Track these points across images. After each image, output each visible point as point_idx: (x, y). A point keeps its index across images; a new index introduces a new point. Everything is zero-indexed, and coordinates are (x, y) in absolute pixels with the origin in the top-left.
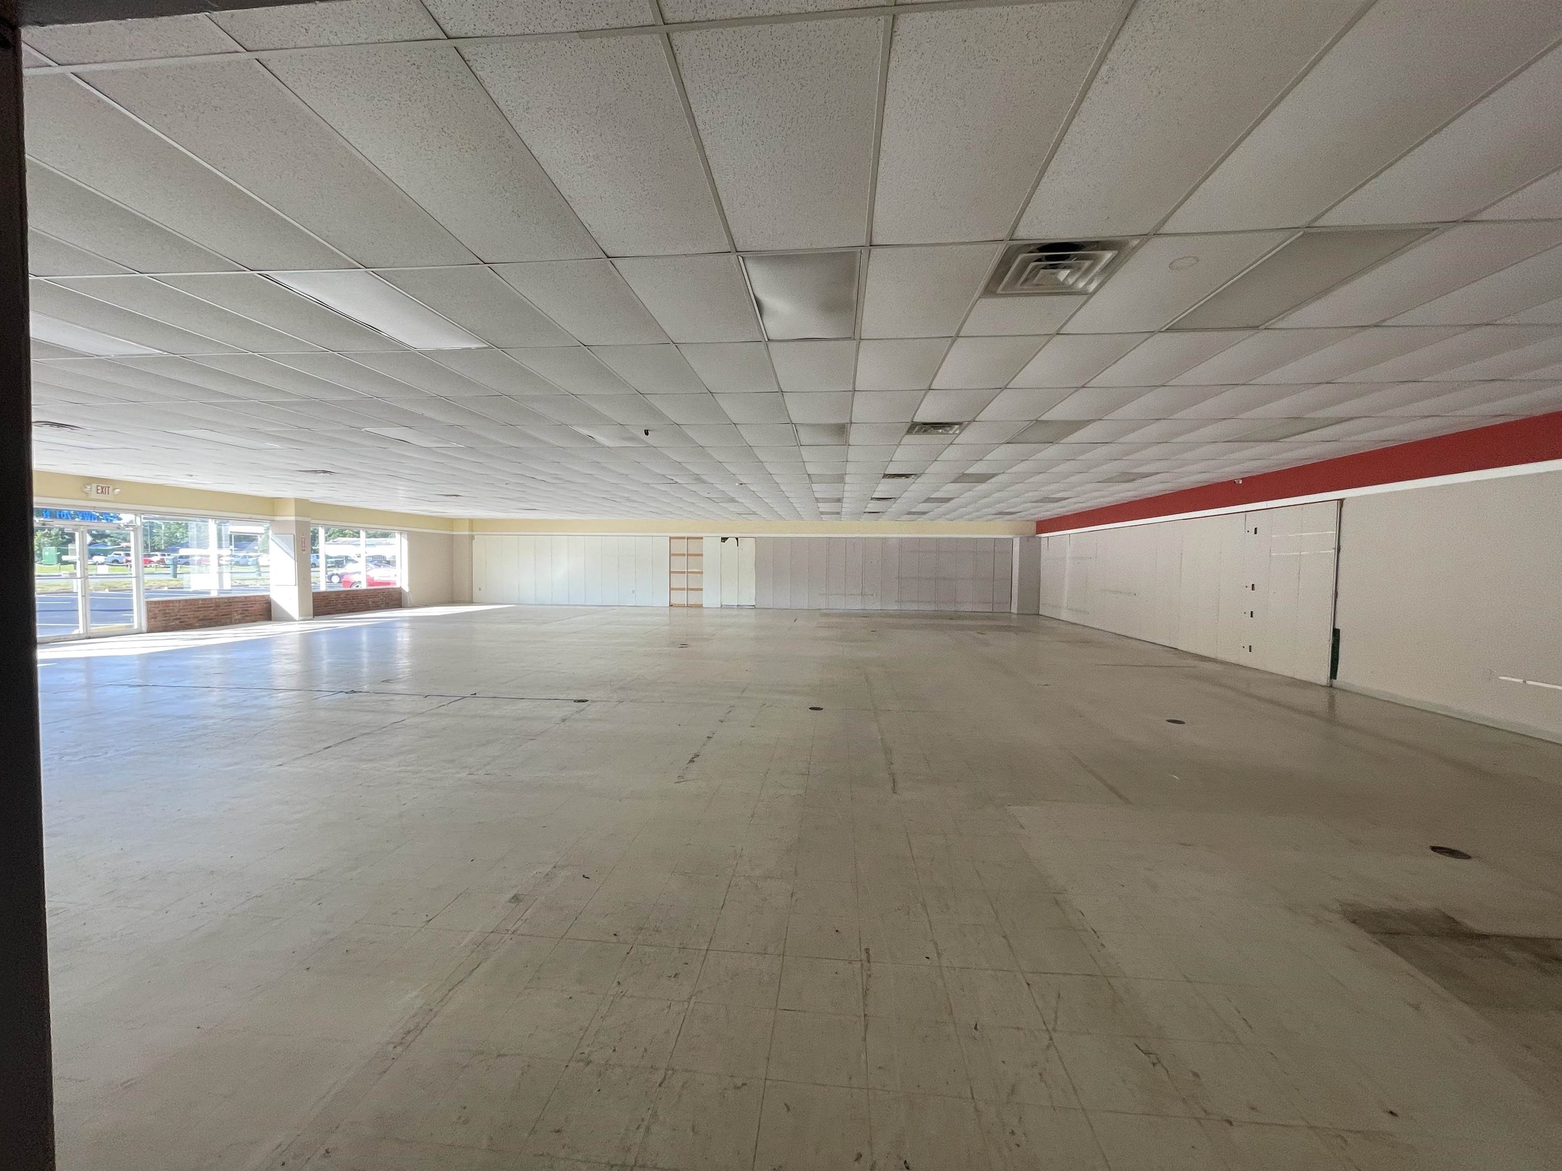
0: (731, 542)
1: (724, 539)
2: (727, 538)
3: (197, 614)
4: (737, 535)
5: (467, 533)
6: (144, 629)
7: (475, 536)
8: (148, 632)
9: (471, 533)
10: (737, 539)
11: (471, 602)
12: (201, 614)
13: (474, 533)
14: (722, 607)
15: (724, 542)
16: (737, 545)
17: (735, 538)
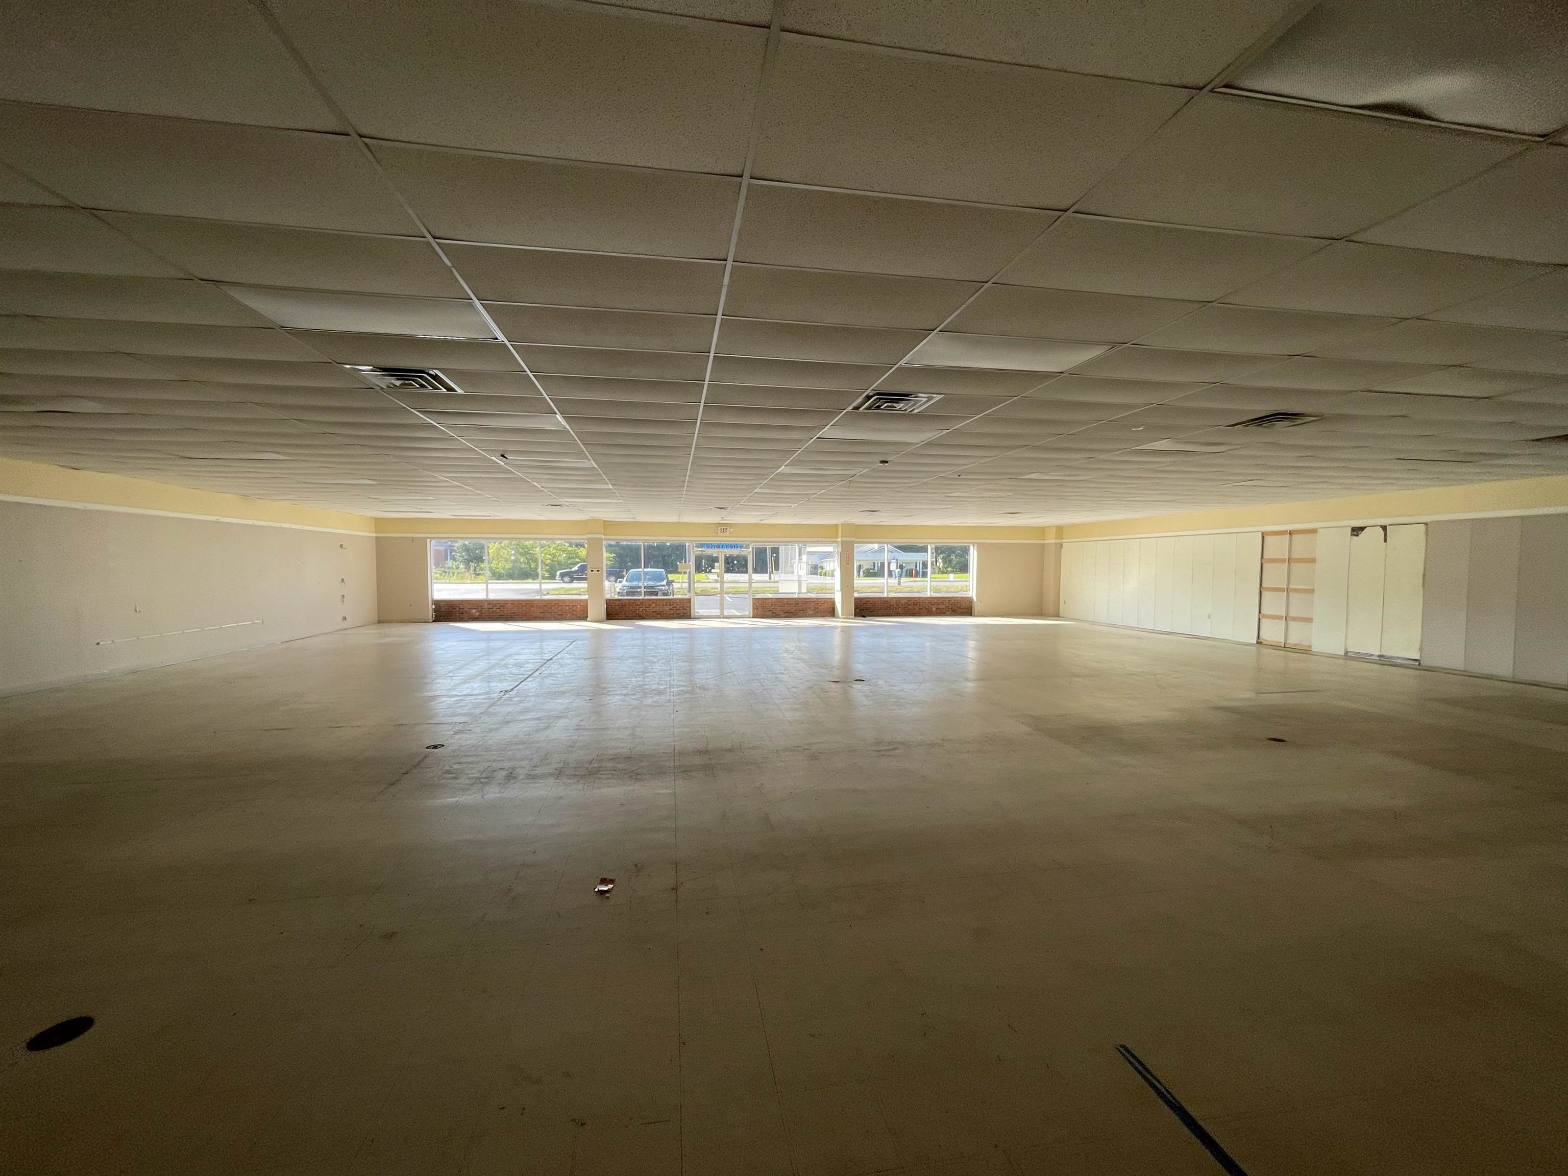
0: (1372, 535)
1: (1357, 531)
2: (1362, 529)
3: (783, 608)
4: (1384, 522)
5: (1053, 541)
6: (751, 616)
7: (1064, 544)
8: (753, 617)
9: (1058, 541)
10: (1384, 528)
11: (1057, 615)
12: (786, 608)
13: (1063, 541)
14: (1349, 654)
15: (1357, 535)
16: (1385, 541)
17: (1379, 527)
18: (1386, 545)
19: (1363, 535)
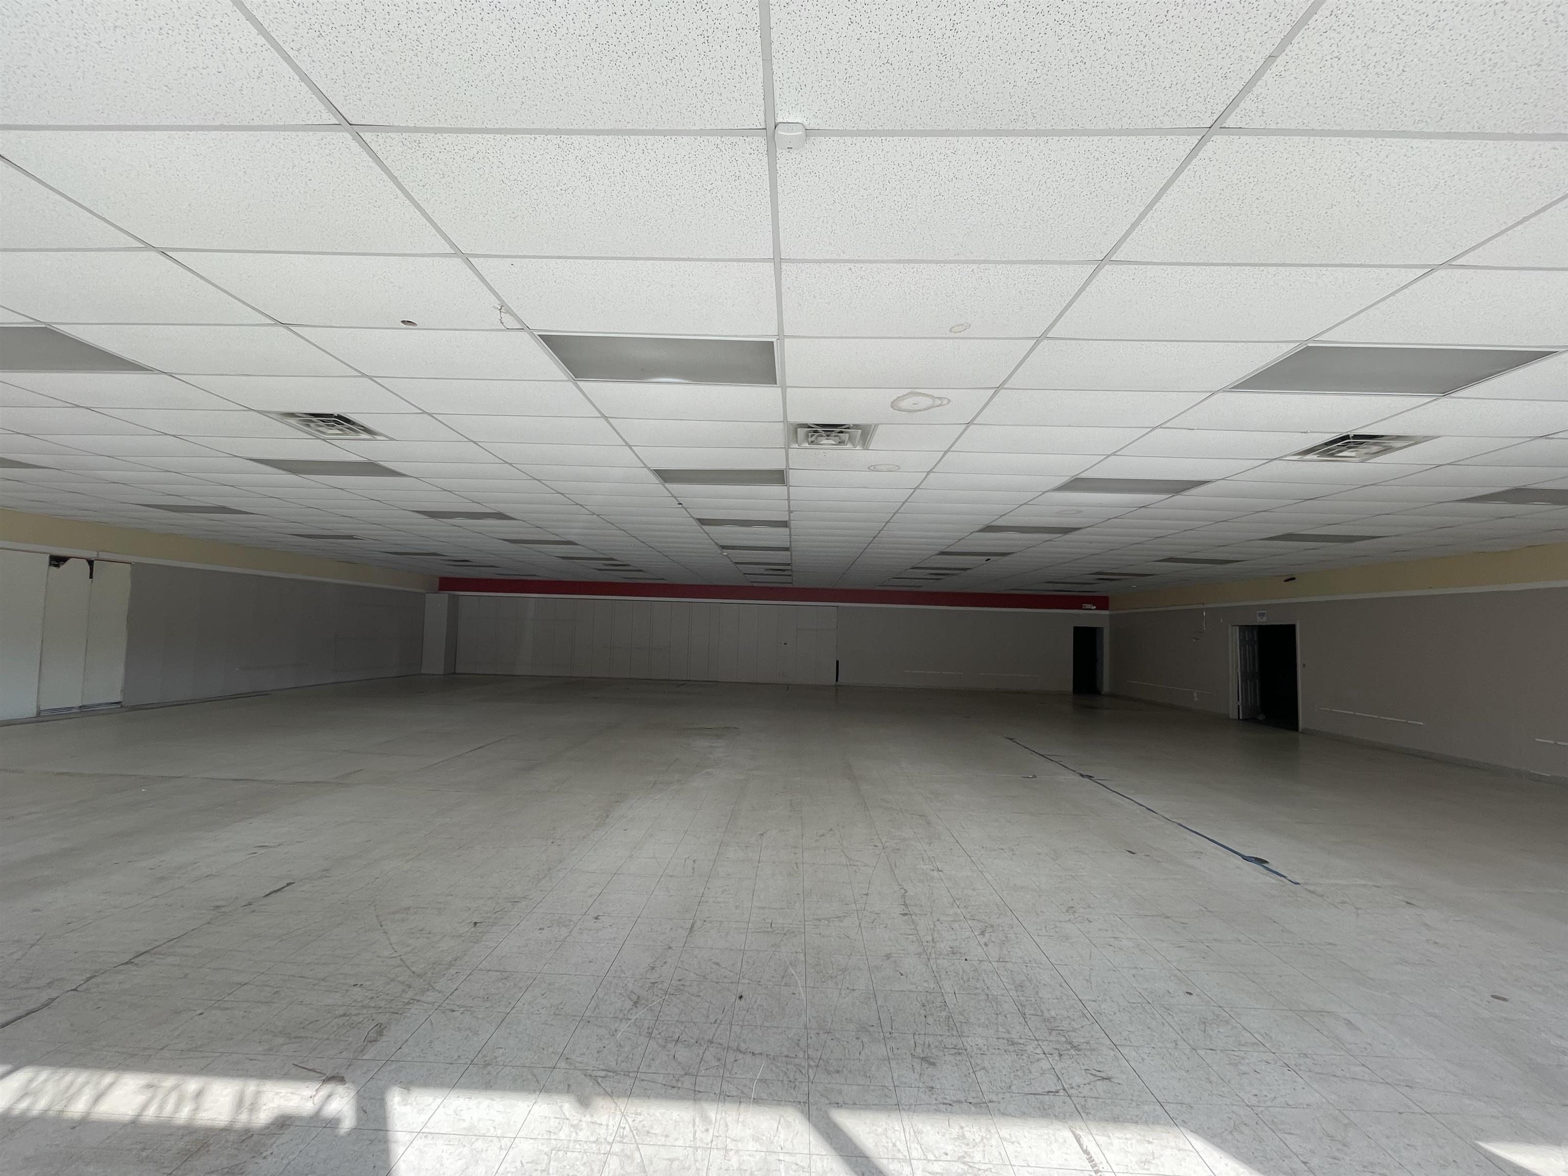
0: (76, 569)
1: (57, 561)
2: (63, 559)
4: (92, 555)
10: (91, 563)
14: (42, 714)
15: (58, 566)
16: (91, 577)
17: (85, 561)
18: (92, 582)
19: (64, 567)
